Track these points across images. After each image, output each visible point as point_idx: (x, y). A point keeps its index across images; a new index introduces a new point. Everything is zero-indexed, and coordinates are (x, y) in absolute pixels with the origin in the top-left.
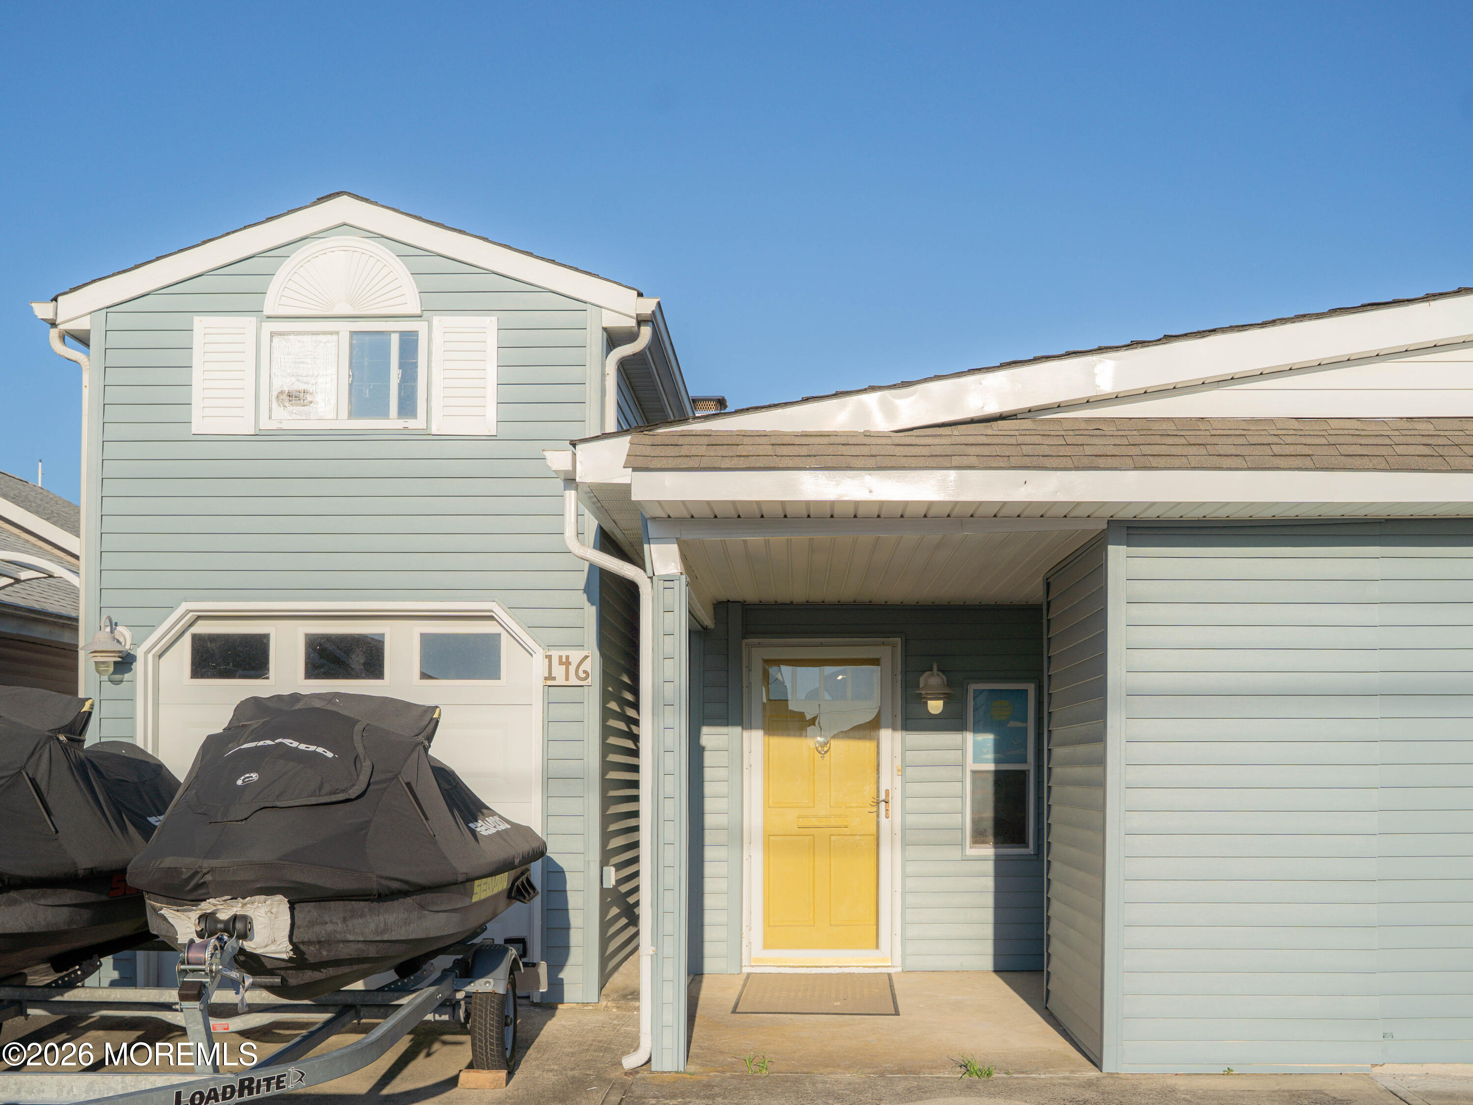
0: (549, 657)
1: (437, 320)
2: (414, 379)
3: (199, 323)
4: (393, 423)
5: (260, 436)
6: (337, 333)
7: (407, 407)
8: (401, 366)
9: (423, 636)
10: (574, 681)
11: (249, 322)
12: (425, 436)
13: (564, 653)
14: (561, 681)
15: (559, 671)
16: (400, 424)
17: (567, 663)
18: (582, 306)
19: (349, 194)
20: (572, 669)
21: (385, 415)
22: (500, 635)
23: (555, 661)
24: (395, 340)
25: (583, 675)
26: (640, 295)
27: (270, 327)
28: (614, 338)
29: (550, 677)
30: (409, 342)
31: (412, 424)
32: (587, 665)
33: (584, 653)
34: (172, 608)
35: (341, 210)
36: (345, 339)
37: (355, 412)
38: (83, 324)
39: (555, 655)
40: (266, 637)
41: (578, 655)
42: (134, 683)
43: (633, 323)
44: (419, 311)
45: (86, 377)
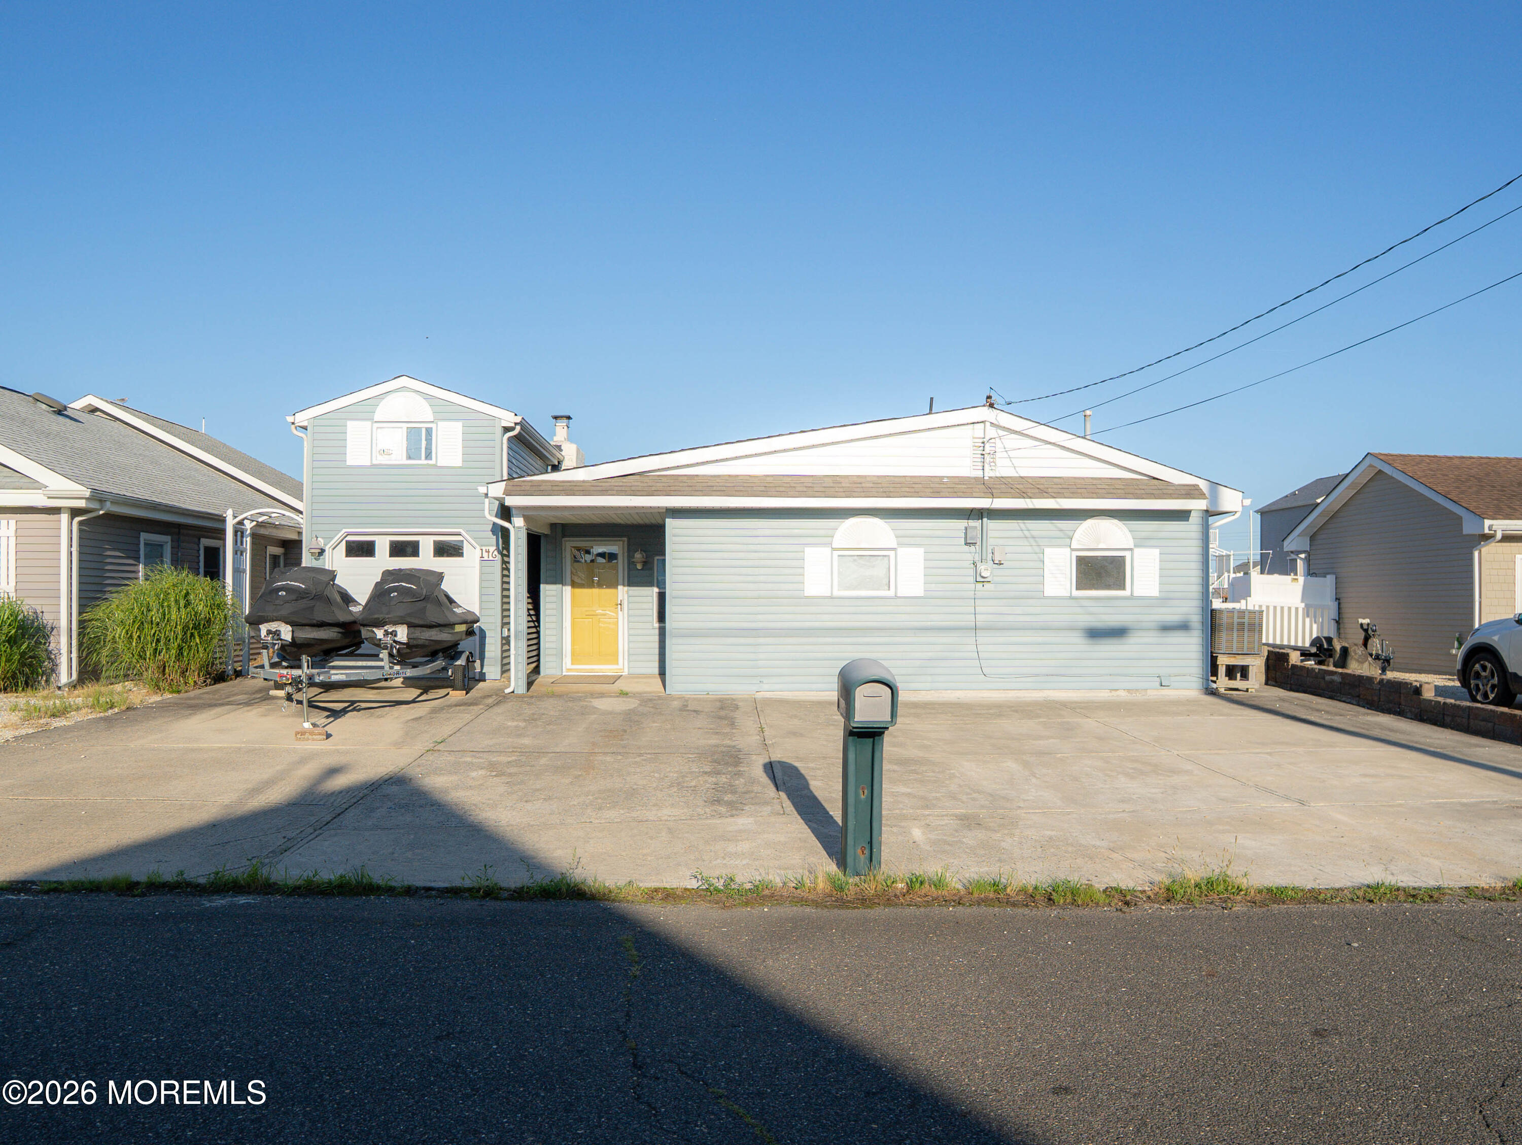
0: (481, 550)
1: (440, 423)
2: (431, 444)
3: (350, 424)
4: (423, 462)
5: (373, 466)
6: (401, 428)
7: (428, 456)
8: (426, 440)
9: (434, 541)
10: (491, 558)
11: (369, 423)
12: (435, 466)
13: (487, 548)
14: (486, 558)
15: (485, 555)
16: (426, 462)
17: (489, 552)
18: (493, 418)
19: (408, 376)
20: (490, 554)
21: (420, 459)
22: (463, 541)
23: (484, 551)
24: (424, 432)
25: (492, 556)
26: (516, 415)
27: (376, 425)
28: (507, 429)
29: (482, 557)
30: (429, 431)
31: (430, 462)
32: (496, 553)
33: (495, 548)
34: (340, 531)
35: (404, 381)
36: (405, 430)
37: (409, 458)
38: (305, 424)
39: (484, 549)
40: (374, 541)
41: (492, 549)
42: (324, 561)
43: (513, 425)
44: (434, 420)
45: (306, 443)
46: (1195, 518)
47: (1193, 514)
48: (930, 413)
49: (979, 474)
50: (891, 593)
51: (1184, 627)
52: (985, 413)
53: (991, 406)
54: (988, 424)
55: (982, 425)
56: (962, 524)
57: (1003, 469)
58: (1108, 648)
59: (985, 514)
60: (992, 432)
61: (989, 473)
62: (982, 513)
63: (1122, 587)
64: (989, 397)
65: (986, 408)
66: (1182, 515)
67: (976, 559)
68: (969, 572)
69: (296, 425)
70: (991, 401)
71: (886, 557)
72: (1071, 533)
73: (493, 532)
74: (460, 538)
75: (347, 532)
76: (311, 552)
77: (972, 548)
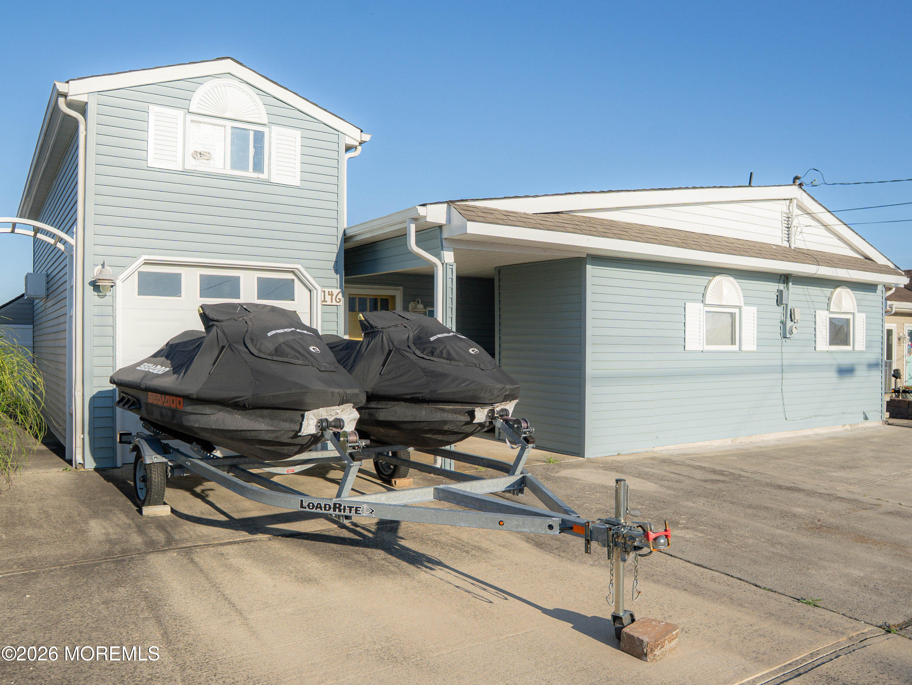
0: (324, 292)
1: (274, 128)
2: (262, 153)
3: (152, 109)
4: (251, 174)
5: (185, 172)
6: (225, 126)
7: (258, 167)
8: (254, 147)
9: (258, 278)
10: (334, 303)
11: (180, 113)
12: (268, 183)
13: (330, 290)
14: (329, 302)
15: (328, 298)
16: (255, 175)
17: (332, 295)
18: (337, 133)
19: (232, 59)
20: (334, 297)
21: (246, 169)
22: (293, 280)
24: (252, 134)
25: (338, 301)
26: (362, 131)
27: (190, 117)
28: (348, 148)
29: (324, 301)
30: (259, 137)
31: (261, 176)
32: (340, 296)
33: (339, 290)
34: (136, 258)
35: (228, 65)
36: (229, 131)
37: (234, 166)
38: (83, 98)
39: (327, 291)
40: (180, 275)
41: (336, 291)
42: (114, 297)
43: (357, 144)
44: (266, 122)
45: (82, 128)
46: (879, 290)
47: (879, 287)
48: (750, 185)
49: (787, 244)
50: (736, 347)
52: (794, 191)
53: (801, 185)
54: (795, 201)
55: (788, 202)
56: (776, 287)
57: (798, 243)
59: (791, 279)
60: (795, 210)
61: (793, 244)
62: (787, 278)
63: (848, 343)
64: (796, 178)
65: (795, 187)
66: (871, 288)
67: (783, 318)
68: (778, 330)
69: (69, 98)
70: (798, 182)
71: (732, 315)
72: (829, 299)
73: (336, 271)
74: (290, 276)
75: (141, 260)
76: (95, 286)
77: (780, 309)
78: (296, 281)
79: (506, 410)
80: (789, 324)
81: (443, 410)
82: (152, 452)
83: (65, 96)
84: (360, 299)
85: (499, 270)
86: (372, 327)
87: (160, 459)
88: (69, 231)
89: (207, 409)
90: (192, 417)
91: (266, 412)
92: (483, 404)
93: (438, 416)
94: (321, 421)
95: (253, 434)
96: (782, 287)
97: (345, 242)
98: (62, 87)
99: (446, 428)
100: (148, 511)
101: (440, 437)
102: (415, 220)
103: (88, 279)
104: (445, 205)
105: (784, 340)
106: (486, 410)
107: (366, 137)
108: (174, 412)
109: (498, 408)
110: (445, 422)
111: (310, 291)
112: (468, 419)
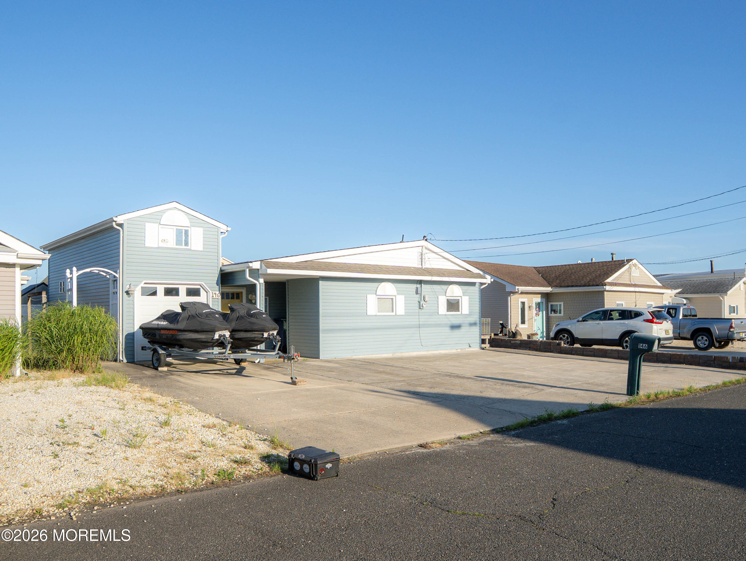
1: (192, 228)
2: (188, 239)
3: (147, 224)
4: (183, 247)
5: (158, 248)
6: (173, 229)
7: (186, 244)
8: (185, 236)
9: (186, 288)
10: (217, 297)
11: (157, 225)
12: (190, 250)
13: (215, 292)
14: (215, 297)
15: (214, 295)
16: (185, 247)
17: (216, 294)
18: (217, 228)
19: (176, 202)
21: (182, 245)
22: (200, 288)
23: (214, 294)
24: (184, 231)
26: (227, 226)
27: (161, 226)
28: (222, 234)
29: (213, 297)
30: (186, 232)
31: (187, 247)
32: (219, 294)
33: (219, 292)
34: (141, 282)
35: (175, 205)
36: (175, 230)
37: (177, 244)
38: (122, 222)
39: (214, 292)
40: (157, 288)
41: (217, 292)
42: (133, 297)
43: (226, 232)
44: (189, 226)
45: (121, 233)
46: (477, 285)
47: (477, 284)
48: (402, 242)
49: (420, 266)
50: (394, 314)
51: (475, 324)
52: (424, 243)
53: (426, 240)
54: (424, 247)
55: (421, 247)
56: (414, 286)
57: (427, 265)
58: (456, 332)
59: (423, 282)
60: (425, 251)
61: (424, 267)
62: (421, 282)
63: (458, 310)
64: (424, 237)
65: (424, 241)
66: (473, 284)
67: (419, 300)
68: (417, 305)
69: (117, 222)
70: (425, 238)
71: (392, 299)
72: (446, 290)
73: (217, 284)
74: (199, 287)
75: (143, 283)
76: (127, 293)
77: (418, 296)
78: (201, 289)
79: (274, 333)
80: (422, 302)
81: (254, 333)
82: (161, 350)
83: (116, 222)
84: (226, 293)
85: (288, 281)
86: (233, 308)
87: (163, 352)
88: (116, 272)
89: (186, 333)
90: (181, 336)
91: (204, 333)
92: (266, 332)
93: (253, 336)
94: (220, 335)
95: (200, 339)
96: (419, 286)
97: (221, 272)
98: (115, 219)
99: (256, 339)
100: (160, 369)
101: (254, 343)
102: (248, 267)
103: (125, 290)
104: (260, 262)
105: (420, 310)
106: (267, 334)
107: (229, 229)
108: (173, 335)
109: (271, 333)
110: (255, 337)
111: (207, 292)
112: (262, 336)
